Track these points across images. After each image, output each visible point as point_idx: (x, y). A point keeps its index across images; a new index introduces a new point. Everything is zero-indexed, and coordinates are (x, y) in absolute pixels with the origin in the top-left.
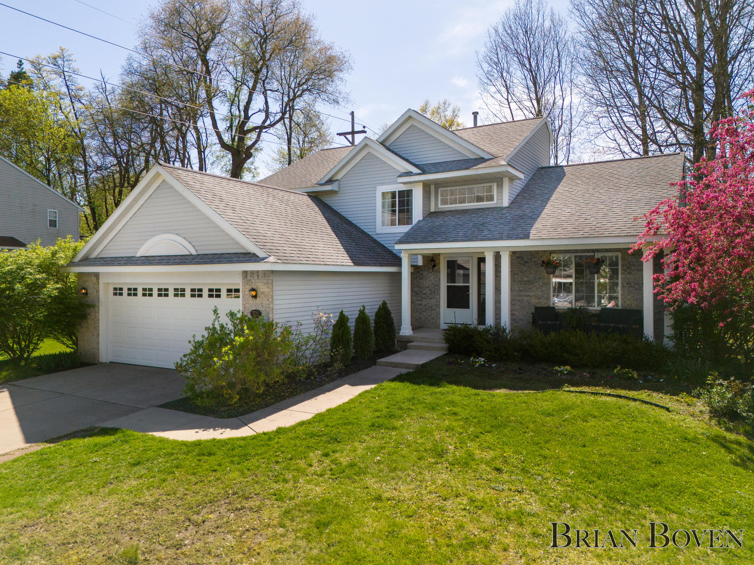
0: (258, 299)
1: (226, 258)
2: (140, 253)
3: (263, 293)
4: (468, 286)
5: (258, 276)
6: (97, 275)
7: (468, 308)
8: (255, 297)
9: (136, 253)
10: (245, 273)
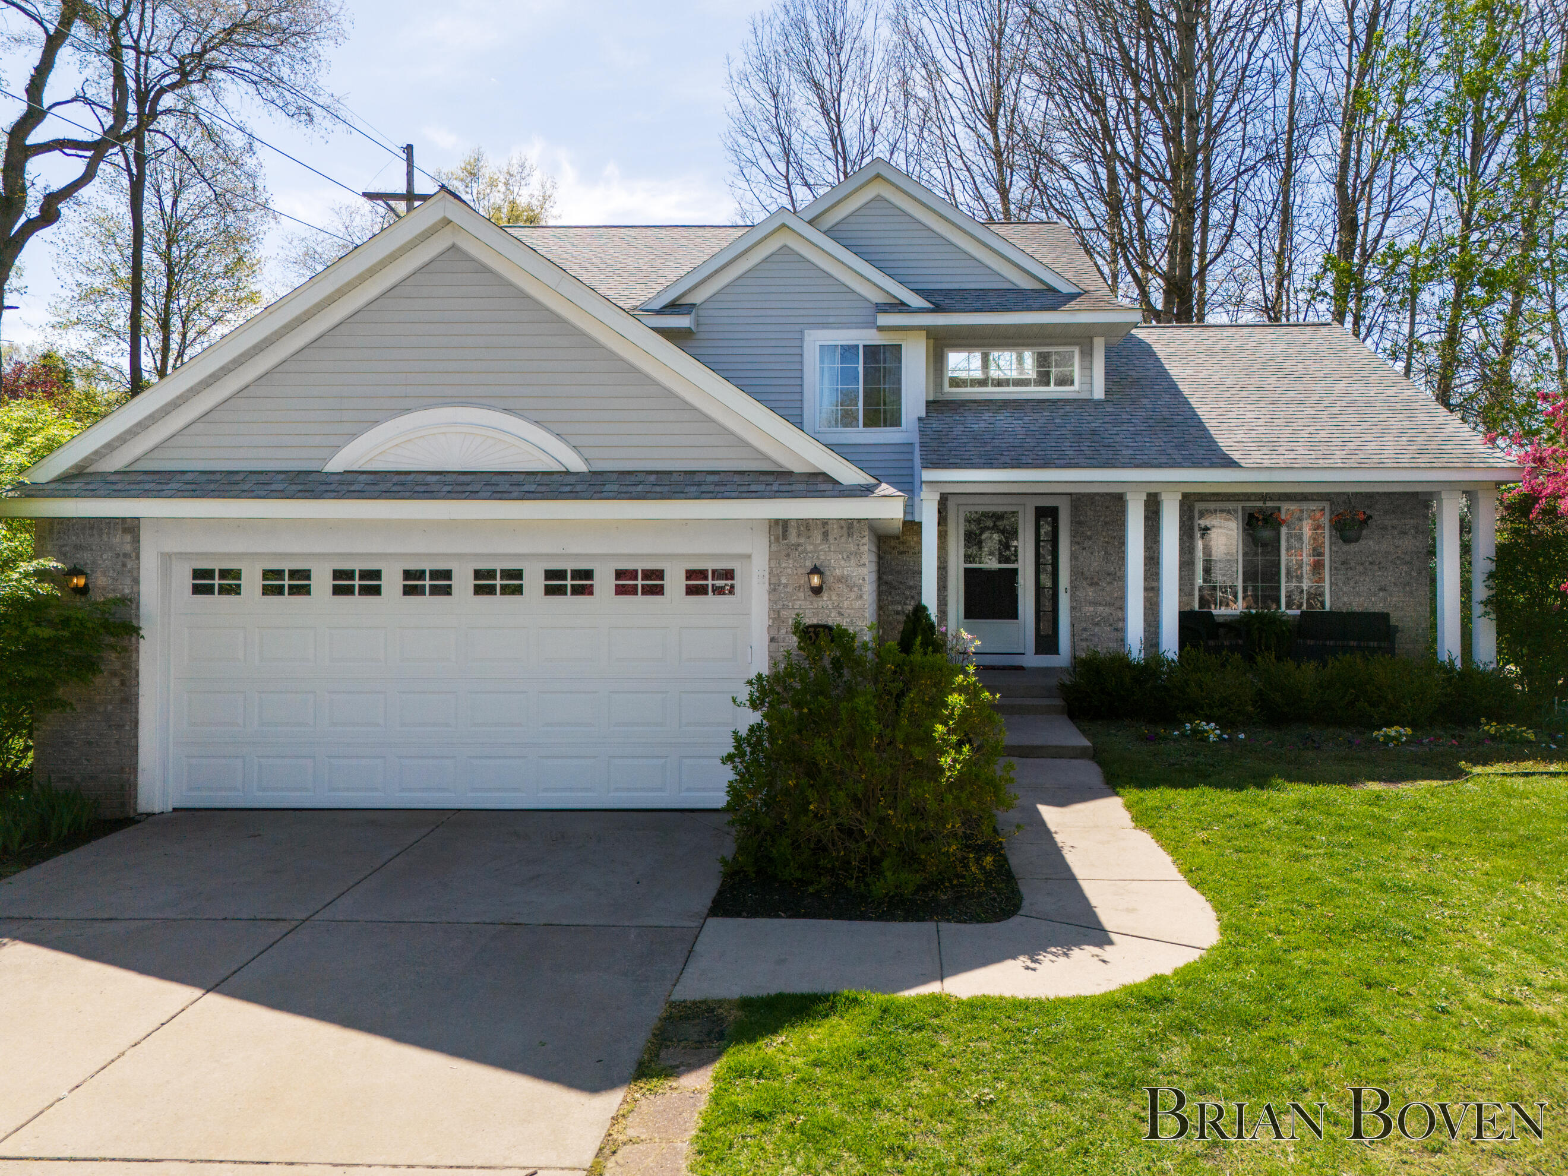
0: (825, 596)
1: (699, 484)
2: (337, 464)
3: (840, 580)
4: (1016, 570)
5: (826, 534)
6: (131, 527)
7: (1016, 618)
8: (817, 591)
9: (326, 460)
10: (780, 528)
